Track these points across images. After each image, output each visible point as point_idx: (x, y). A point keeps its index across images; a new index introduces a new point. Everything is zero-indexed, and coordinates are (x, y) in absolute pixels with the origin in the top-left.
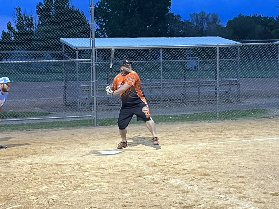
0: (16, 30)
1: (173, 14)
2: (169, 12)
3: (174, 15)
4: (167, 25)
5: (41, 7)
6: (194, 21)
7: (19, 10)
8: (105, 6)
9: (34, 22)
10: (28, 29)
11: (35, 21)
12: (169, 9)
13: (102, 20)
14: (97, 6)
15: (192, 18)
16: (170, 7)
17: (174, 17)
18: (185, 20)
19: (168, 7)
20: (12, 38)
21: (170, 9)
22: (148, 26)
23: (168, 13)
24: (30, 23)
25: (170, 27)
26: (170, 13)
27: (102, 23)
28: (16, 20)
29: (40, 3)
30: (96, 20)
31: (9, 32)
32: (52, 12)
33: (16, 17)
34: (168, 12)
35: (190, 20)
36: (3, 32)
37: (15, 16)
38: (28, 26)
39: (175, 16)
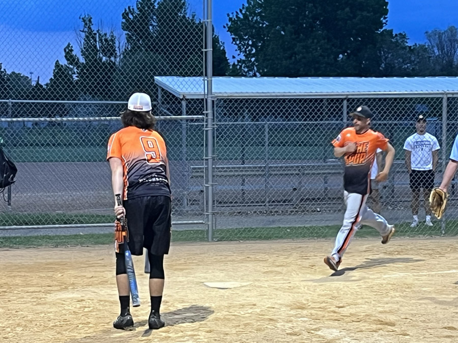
0: (82, 60)
1: (391, 31)
2: (384, 28)
3: (394, 34)
4: (380, 53)
5: (131, 16)
6: (433, 47)
7: (88, 22)
8: (256, 15)
9: (117, 45)
10: (104, 59)
11: (119, 43)
12: (384, 21)
13: (250, 43)
14: (241, 16)
15: (430, 40)
16: (386, 18)
17: (393, 38)
18: (416, 44)
19: (382, 19)
20: (74, 76)
21: (387, 21)
22: (341, 56)
23: (382, 30)
24: (109, 49)
25: (386, 58)
26: (385, 30)
27: (250, 48)
28: (83, 41)
29: (129, 8)
30: (238, 42)
31: (69, 64)
32: (152, 25)
33: (83, 35)
34: (382, 28)
35: (427, 45)
36: (56, 63)
37: (81, 33)
38: (105, 55)
39: (396, 35)
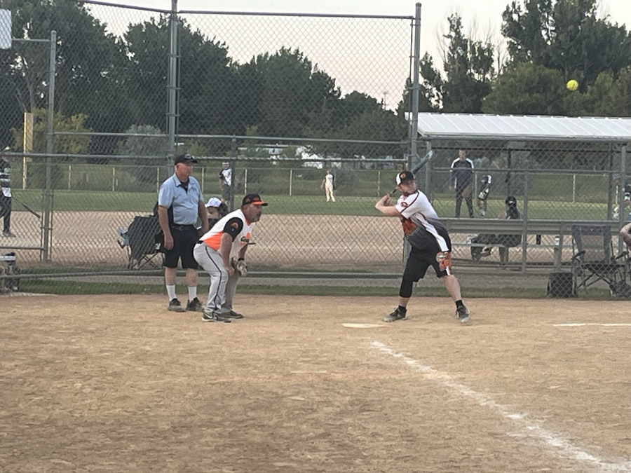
0: (444, 77)
7: (455, 25)
9: (495, 57)
10: (477, 76)
11: (499, 54)
24: (484, 59)
28: (447, 50)
29: (514, 4)
31: (426, 83)
32: (545, 29)
36: (407, 82)
